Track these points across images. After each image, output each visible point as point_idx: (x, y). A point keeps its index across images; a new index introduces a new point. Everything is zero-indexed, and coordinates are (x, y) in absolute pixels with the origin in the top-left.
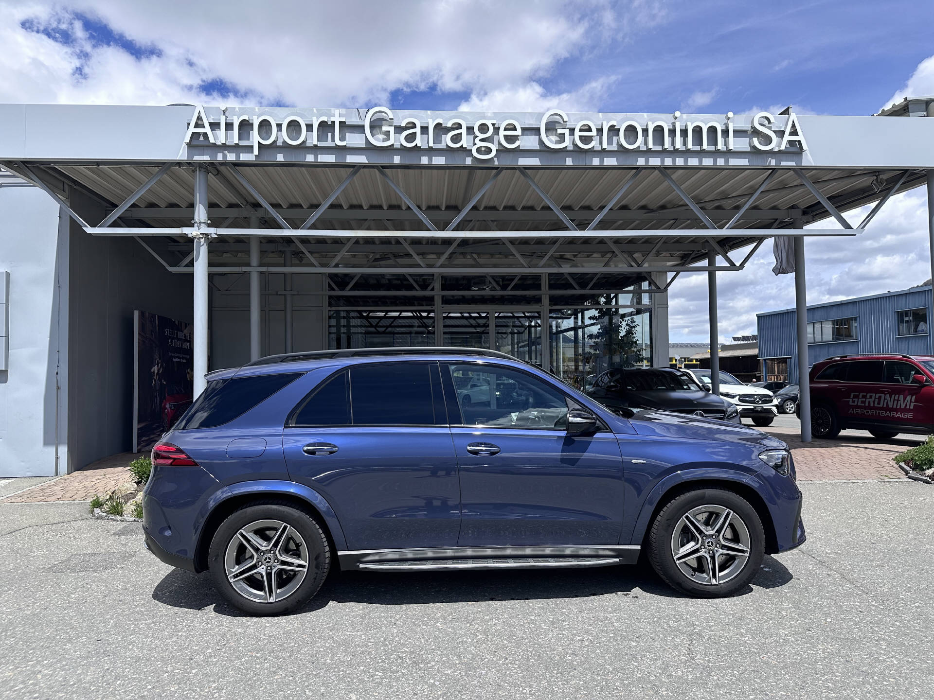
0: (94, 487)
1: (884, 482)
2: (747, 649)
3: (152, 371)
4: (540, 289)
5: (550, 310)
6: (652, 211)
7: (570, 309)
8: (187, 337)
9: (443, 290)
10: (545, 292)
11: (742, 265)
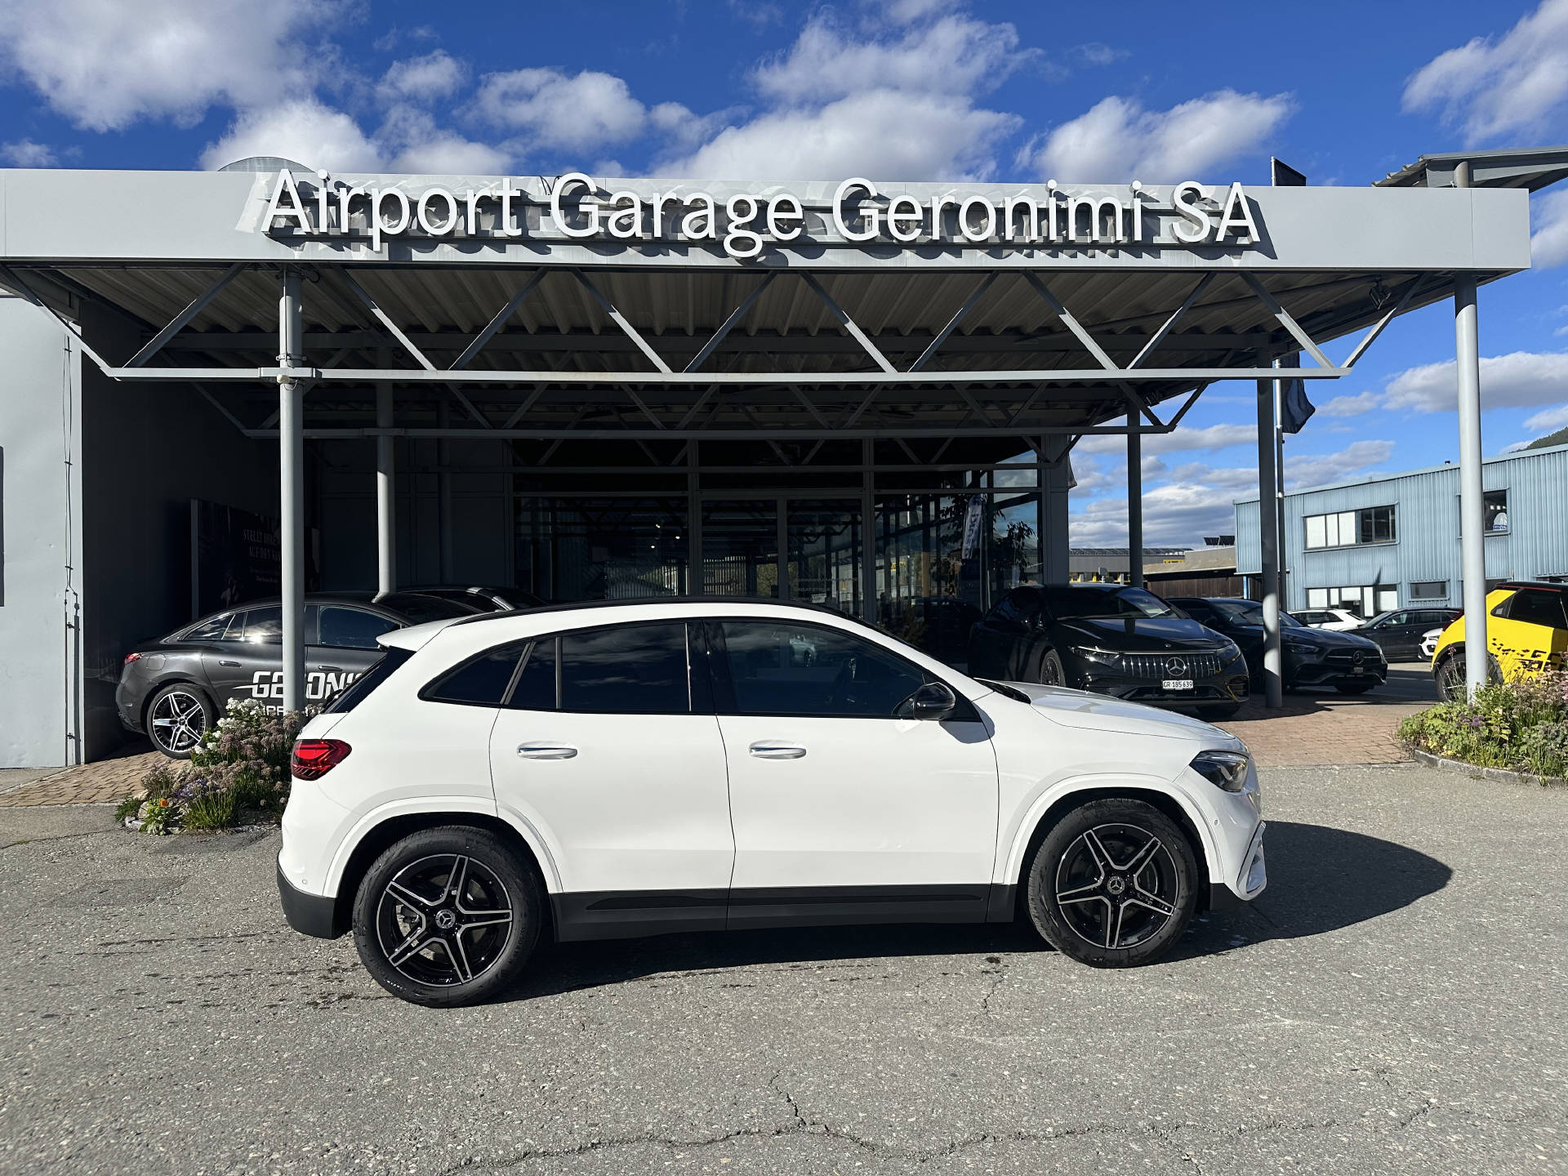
0: (127, 783)
3: (222, 597)
4: (861, 463)
5: (876, 496)
6: (1029, 337)
7: (918, 495)
10: (869, 468)
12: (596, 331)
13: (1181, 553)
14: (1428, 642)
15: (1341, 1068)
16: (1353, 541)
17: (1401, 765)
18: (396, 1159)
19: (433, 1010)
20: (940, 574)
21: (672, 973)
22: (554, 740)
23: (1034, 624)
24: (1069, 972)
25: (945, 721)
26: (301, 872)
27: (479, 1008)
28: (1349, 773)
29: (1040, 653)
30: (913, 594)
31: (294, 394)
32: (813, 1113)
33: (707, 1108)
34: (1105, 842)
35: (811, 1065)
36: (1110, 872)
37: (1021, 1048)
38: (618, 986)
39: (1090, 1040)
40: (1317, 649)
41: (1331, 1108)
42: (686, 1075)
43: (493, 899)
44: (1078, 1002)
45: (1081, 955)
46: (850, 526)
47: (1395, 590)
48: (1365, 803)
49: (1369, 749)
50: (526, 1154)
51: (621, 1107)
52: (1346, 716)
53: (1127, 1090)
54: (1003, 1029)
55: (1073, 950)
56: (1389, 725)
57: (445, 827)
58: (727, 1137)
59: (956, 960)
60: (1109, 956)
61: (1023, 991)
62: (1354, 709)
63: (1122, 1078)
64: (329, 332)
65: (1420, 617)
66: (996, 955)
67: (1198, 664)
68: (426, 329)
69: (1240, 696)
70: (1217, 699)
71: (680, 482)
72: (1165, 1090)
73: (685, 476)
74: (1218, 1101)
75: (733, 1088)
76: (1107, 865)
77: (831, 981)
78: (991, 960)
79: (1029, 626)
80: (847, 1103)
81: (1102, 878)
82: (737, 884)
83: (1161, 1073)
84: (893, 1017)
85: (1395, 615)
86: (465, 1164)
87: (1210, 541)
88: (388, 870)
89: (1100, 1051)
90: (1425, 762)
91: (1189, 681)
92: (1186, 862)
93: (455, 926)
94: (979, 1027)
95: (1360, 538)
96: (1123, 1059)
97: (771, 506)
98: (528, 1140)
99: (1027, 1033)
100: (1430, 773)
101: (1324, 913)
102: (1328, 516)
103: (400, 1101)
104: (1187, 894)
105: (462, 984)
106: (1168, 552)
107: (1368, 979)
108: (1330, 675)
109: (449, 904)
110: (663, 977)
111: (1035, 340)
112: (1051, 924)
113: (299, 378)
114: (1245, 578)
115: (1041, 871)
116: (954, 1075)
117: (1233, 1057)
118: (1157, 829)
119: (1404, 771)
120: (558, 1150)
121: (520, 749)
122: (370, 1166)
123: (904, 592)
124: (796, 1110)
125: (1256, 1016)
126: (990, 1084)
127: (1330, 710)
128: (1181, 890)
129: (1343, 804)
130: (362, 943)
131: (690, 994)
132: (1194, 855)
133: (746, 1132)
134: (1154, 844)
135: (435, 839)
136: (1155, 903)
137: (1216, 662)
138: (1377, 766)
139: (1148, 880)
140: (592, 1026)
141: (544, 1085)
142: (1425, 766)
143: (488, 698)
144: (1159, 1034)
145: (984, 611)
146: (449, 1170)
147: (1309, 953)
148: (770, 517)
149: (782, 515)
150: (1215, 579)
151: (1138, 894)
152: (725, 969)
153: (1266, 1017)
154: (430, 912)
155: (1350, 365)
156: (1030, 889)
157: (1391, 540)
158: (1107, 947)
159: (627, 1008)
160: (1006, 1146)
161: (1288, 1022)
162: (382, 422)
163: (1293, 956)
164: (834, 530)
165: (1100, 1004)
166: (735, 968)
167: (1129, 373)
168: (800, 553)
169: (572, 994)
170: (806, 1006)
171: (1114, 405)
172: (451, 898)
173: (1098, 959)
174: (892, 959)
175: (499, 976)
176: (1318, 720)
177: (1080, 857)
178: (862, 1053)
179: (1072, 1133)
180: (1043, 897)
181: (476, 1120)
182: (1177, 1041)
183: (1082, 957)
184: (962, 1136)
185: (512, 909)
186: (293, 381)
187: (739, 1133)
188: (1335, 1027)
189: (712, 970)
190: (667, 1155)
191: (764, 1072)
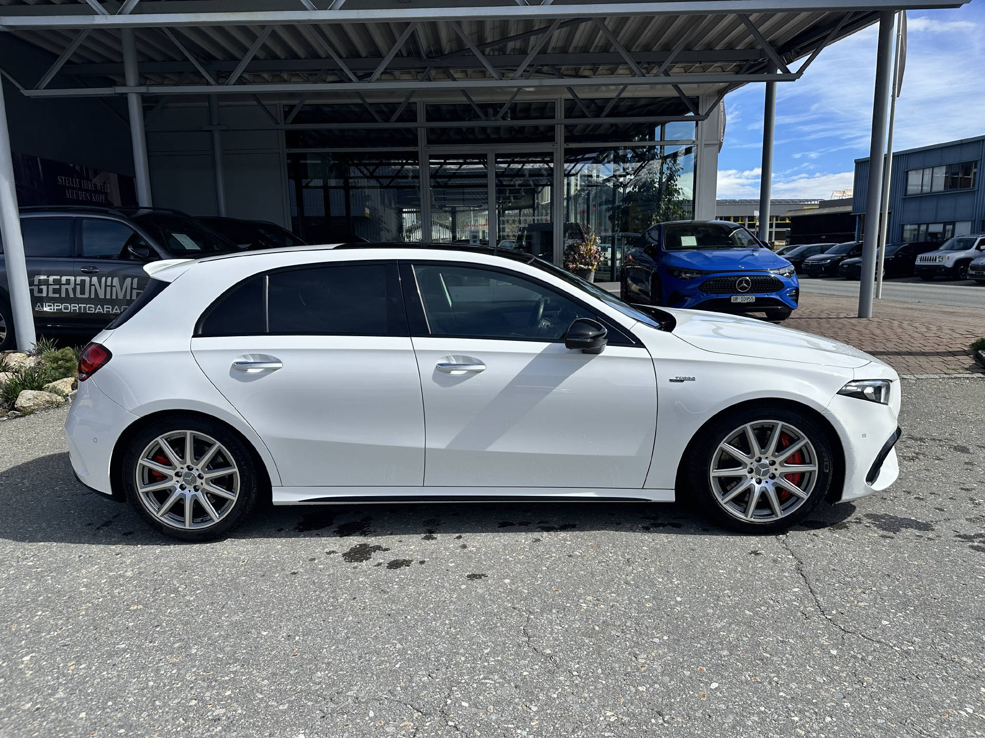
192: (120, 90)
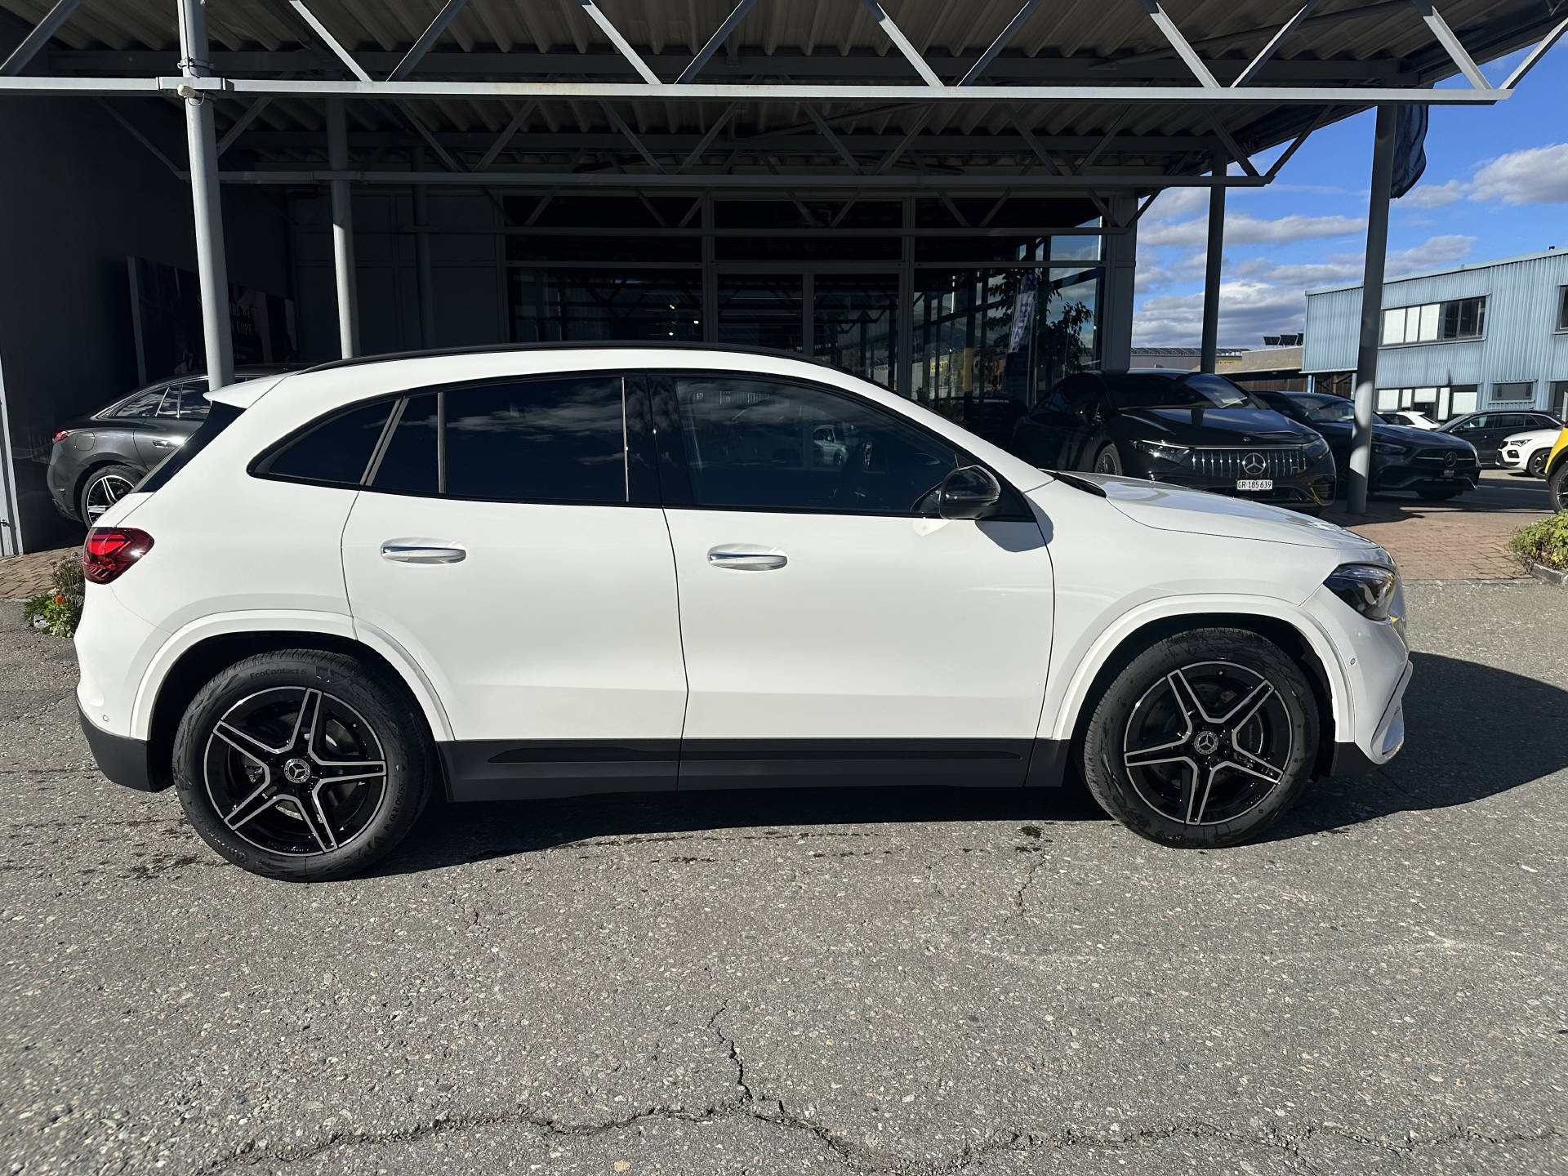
1: (1484, 584)
2: (1136, 898)
4: (899, 225)
6: (1107, 60)
8: (245, 314)
9: (717, 226)
10: (909, 232)
11: (1270, 176)
12: (582, 50)
13: (1237, 354)
14: (1509, 447)
15: (1542, 1027)
16: (1434, 337)
17: (1516, 582)
18: (145, 1139)
19: (288, 885)
20: (982, 373)
21: (613, 837)
22: (434, 537)
23: (1090, 415)
24: (1133, 852)
25: (982, 521)
26: (99, 705)
27: (349, 883)
28: (1455, 590)
29: (1095, 451)
30: (953, 395)
31: (202, 112)
32: (764, 1081)
33: (614, 1064)
34: (1196, 686)
35: (772, 992)
36: (1200, 725)
37: (1070, 974)
38: (538, 854)
39: (1168, 965)
40: (1405, 449)
41: (1544, 1104)
42: (596, 1002)
43: (359, 747)
44: (1148, 900)
45: (1152, 831)
46: (888, 312)
47: (1476, 391)
48: (1482, 626)
49: (1476, 561)
50: (335, 1137)
51: (492, 1057)
52: (1441, 524)
53: (1228, 1056)
54: (1047, 943)
55: (1140, 824)
56: (1498, 534)
57: (288, 650)
58: (635, 1117)
59: (982, 830)
60: (1189, 834)
61: (1071, 881)
62: (1446, 516)
63: (1219, 1034)
64: (268, 50)
65: (1501, 421)
66: (1035, 823)
67: (1280, 460)
68: (381, 47)
69: (1325, 499)
70: (1299, 501)
71: (692, 249)
72: (1285, 1060)
73: (698, 240)
74: (1369, 1083)
75: (656, 1029)
76: (1196, 716)
77: (815, 856)
78: (1028, 831)
79: (1085, 418)
80: (814, 1062)
81: (1188, 733)
82: (691, 734)
83: (1277, 1027)
84: (894, 916)
85: (1474, 418)
86: (243, 1152)
87: (1270, 341)
88: (214, 705)
89: (1183, 985)
90: (1545, 578)
91: (1268, 481)
92: (1306, 714)
93: (310, 779)
94: (1012, 937)
95: (1443, 332)
96: (1218, 1001)
97: (794, 283)
98: (344, 1112)
99: (1078, 951)
100: (1551, 591)
101: (1465, 774)
102: (1409, 309)
103: (191, 1032)
104: (1303, 756)
105: (324, 853)
106: (1225, 353)
107: (1548, 876)
108: (1416, 479)
109: (299, 751)
110: (599, 844)
111: (1113, 64)
112: (1114, 791)
113: (207, 91)
114: (1310, 377)
115: (1105, 724)
116: (974, 1019)
117: (1378, 1003)
118: (1270, 670)
119: (1521, 589)
120: (384, 1132)
121: (385, 548)
122: (103, 1152)
123: (943, 394)
124: (741, 1071)
125: (1399, 931)
126: (1024, 1039)
127: (1421, 517)
128: (1296, 752)
129: (1455, 628)
130: (187, 799)
131: (630, 870)
132: (1318, 704)
133: (662, 1110)
134: (1265, 690)
135: (273, 667)
136: (1257, 767)
137: (1301, 458)
138: (1488, 582)
139: (1251, 737)
140: (488, 917)
141: (397, 1013)
142: (1545, 583)
143: (344, 476)
144: (1266, 958)
145: (1030, 407)
146: (215, 1163)
147: (1455, 834)
148: (796, 297)
149: (808, 296)
150: (1273, 381)
151: (1235, 754)
152: (682, 834)
153: (1415, 935)
154: (276, 763)
155: (1510, 87)
156: (1088, 746)
157: (1477, 336)
158: (1188, 822)
159: (541, 890)
160: (1047, 1156)
161: (1448, 943)
162: (335, 164)
163: (1436, 836)
164: (870, 317)
165: (1179, 905)
166: (694, 833)
167: (1234, 93)
168: (833, 345)
169: (475, 865)
170: (778, 895)
171: (1198, 160)
172: (301, 742)
173: (1174, 837)
174: (897, 826)
175: (373, 844)
176: (1411, 527)
177: (1159, 705)
178: (845, 975)
179: (1149, 1134)
180: (1105, 757)
181: (285, 1070)
182: (1293, 971)
183: (1154, 835)
184: (983, 1134)
185: (385, 760)
186: (199, 94)
187: (651, 1112)
188: (1518, 954)
189: (664, 835)
190: (537, 1150)
191: (705, 1003)
192: (320, 175)
